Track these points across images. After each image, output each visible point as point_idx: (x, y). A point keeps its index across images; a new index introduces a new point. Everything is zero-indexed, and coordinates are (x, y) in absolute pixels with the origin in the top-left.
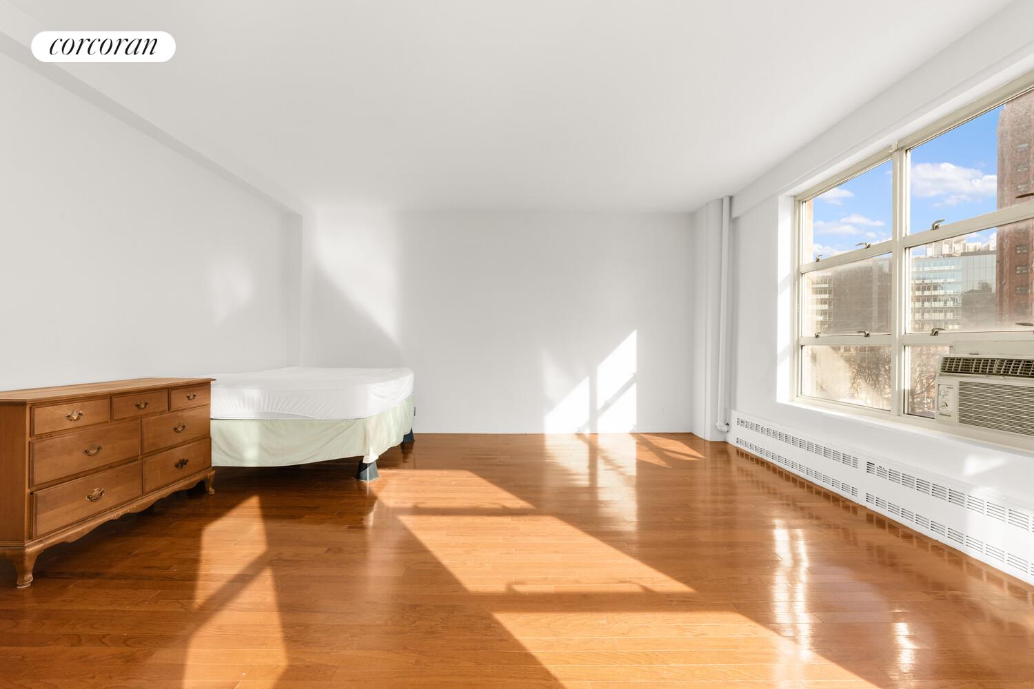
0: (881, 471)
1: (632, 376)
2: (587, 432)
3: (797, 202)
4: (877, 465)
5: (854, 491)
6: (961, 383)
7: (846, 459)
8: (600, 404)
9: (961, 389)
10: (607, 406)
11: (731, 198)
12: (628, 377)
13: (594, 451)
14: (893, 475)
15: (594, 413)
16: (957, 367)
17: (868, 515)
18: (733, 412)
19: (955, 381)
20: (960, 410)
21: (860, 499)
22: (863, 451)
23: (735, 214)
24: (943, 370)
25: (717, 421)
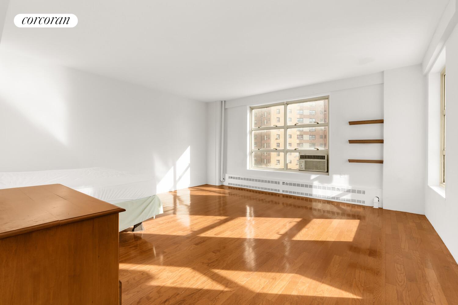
0: (287, 184)
1: (188, 165)
2: (173, 190)
3: (251, 109)
4: (285, 183)
5: (279, 191)
6: (305, 161)
7: (276, 183)
8: (177, 178)
9: (305, 162)
10: (180, 178)
11: (225, 101)
12: (187, 165)
13: (176, 197)
14: (291, 184)
15: (175, 182)
16: (304, 157)
17: (283, 196)
18: (226, 174)
19: (304, 160)
20: (305, 167)
21: (281, 192)
22: (281, 179)
23: (226, 107)
24: (301, 158)
25: (221, 178)
